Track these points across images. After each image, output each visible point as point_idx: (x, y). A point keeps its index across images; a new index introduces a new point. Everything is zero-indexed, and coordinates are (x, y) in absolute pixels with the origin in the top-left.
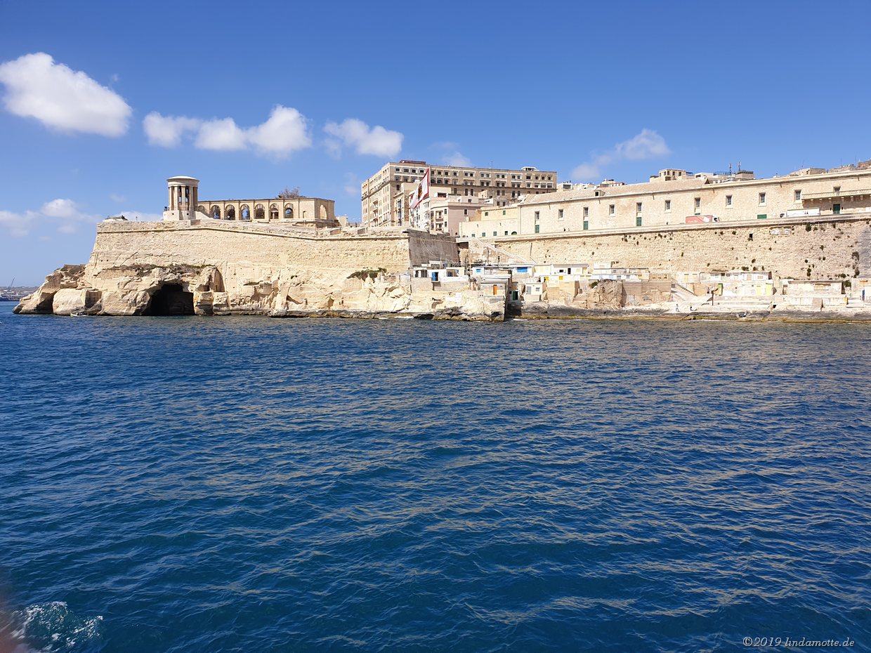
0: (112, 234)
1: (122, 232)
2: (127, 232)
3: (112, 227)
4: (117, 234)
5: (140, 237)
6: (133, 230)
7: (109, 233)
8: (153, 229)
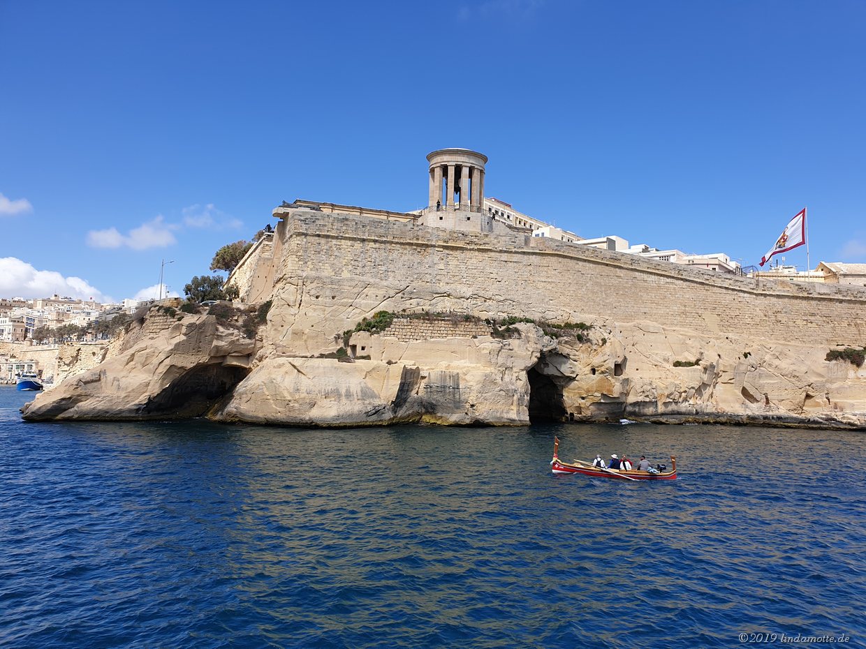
0: (334, 242)
1: (363, 240)
2: (375, 241)
3: (337, 225)
4: (349, 243)
5: (408, 256)
6: (390, 239)
7: (327, 237)
8: (441, 243)
